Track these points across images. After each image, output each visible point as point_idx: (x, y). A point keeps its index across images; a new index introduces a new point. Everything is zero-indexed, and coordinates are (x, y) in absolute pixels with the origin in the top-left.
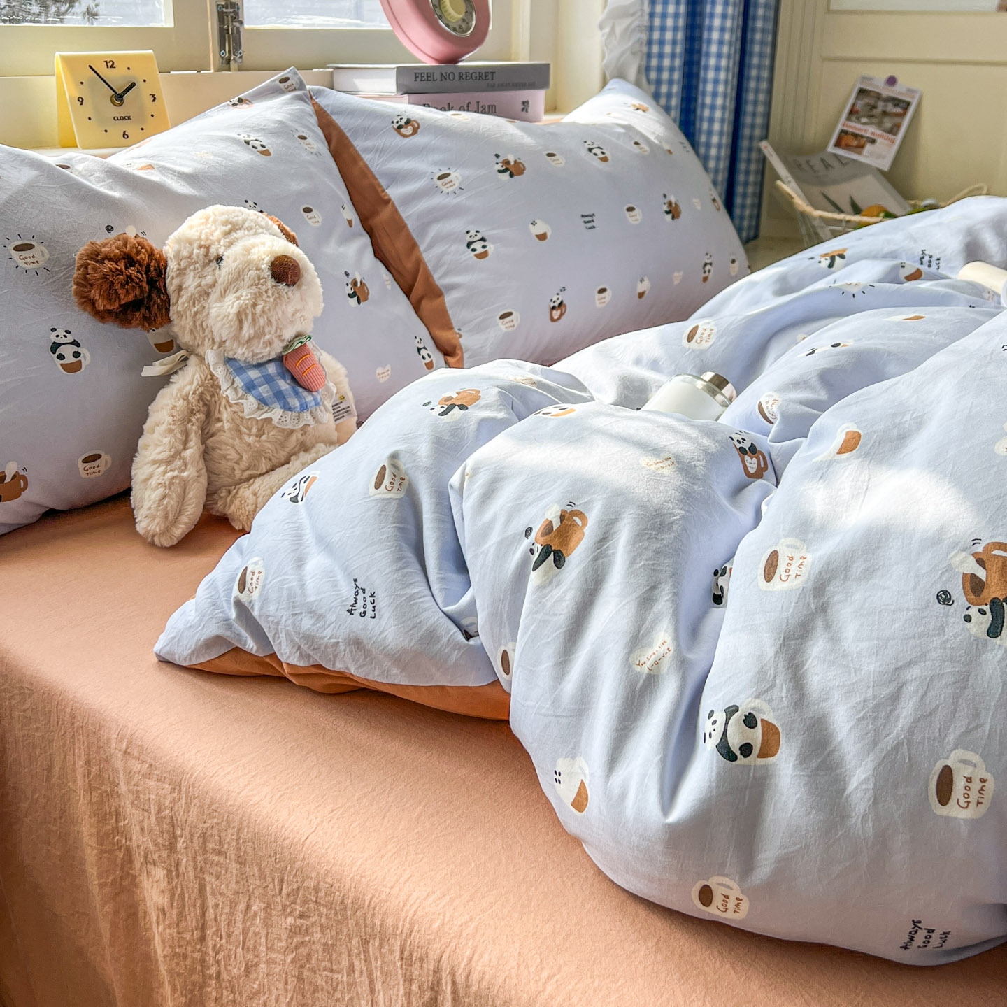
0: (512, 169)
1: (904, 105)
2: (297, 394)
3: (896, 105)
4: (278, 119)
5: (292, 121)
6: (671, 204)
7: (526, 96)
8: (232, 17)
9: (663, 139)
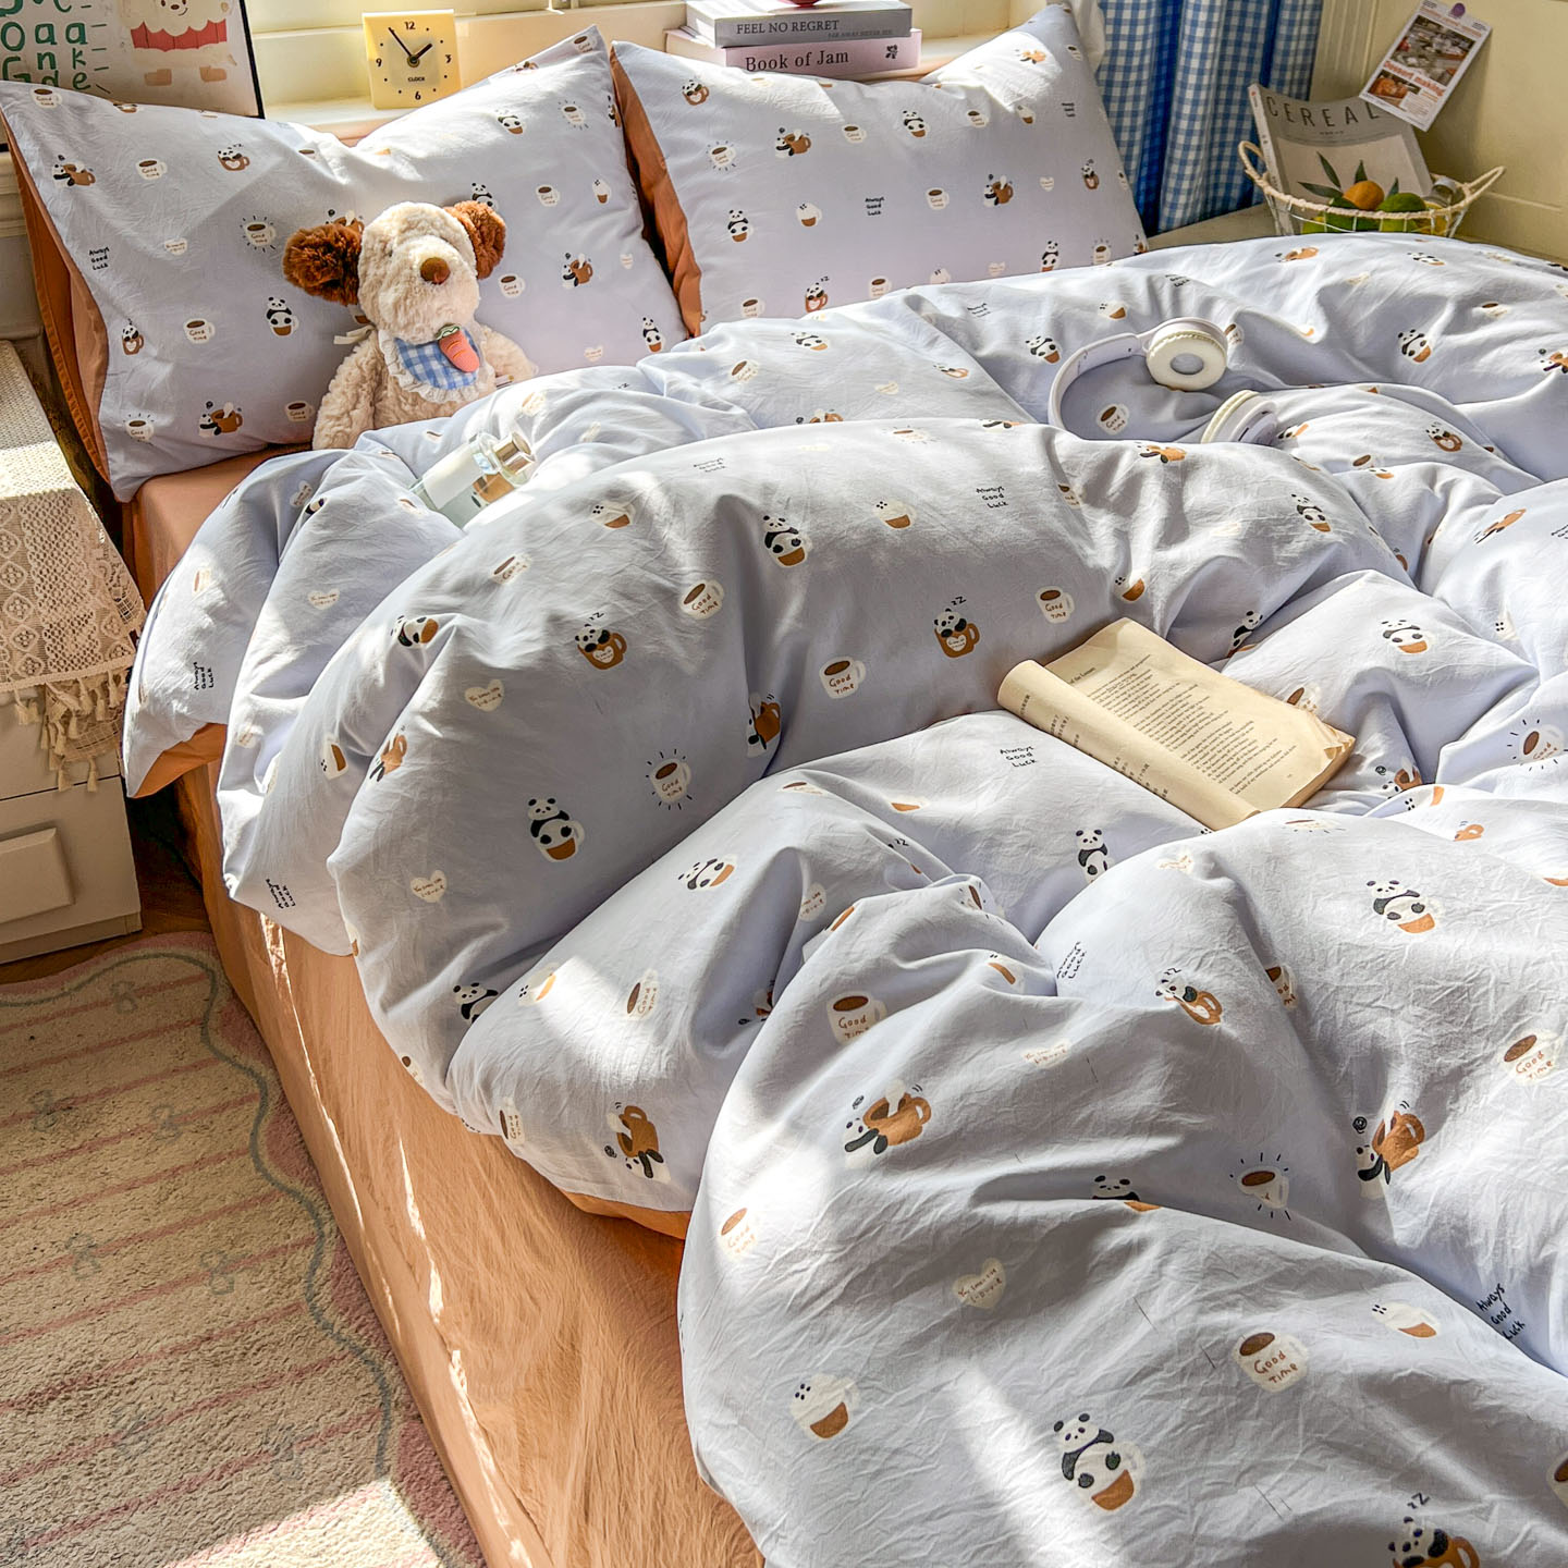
0: (794, 146)
1: (1467, 45)
2: (447, 374)
3: (1455, 44)
4: (550, 89)
5: (566, 90)
6: (998, 186)
7: (893, 41)
9: (1030, 104)
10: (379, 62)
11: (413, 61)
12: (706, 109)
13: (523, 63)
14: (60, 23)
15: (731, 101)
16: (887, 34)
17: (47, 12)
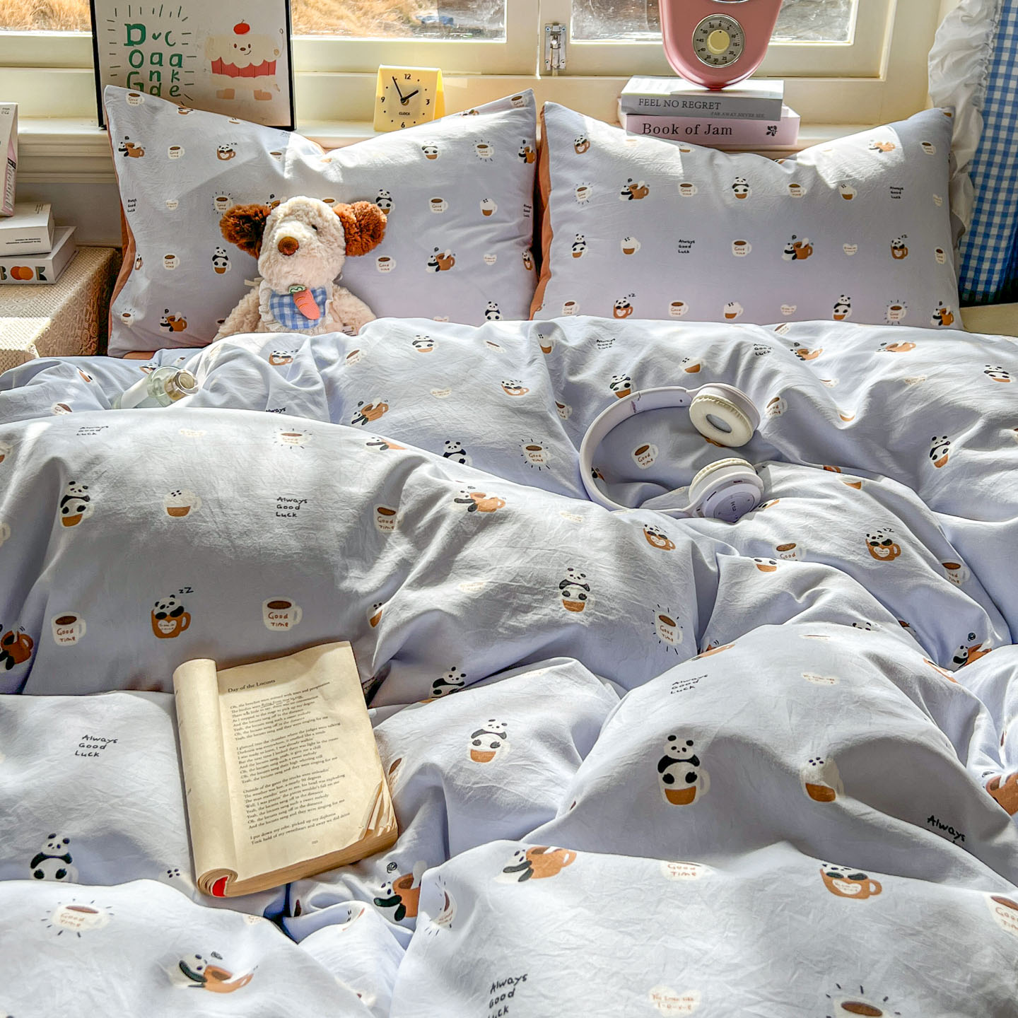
0: (633, 193)
4: (472, 131)
5: (485, 133)
6: (799, 245)
7: (772, 123)
8: (556, 36)
9: (855, 183)
10: (383, 100)
11: (404, 100)
12: (584, 158)
13: (470, 110)
14: (167, 52)
15: (603, 155)
16: (761, 117)
17: (160, 45)
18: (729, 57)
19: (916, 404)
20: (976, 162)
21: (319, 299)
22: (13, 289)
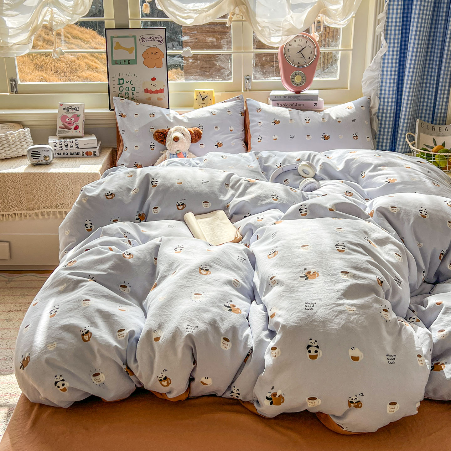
0: (276, 123)
4: (225, 106)
5: (229, 107)
6: (326, 136)
7: (316, 102)
8: (248, 79)
9: (341, 118)
10: (196, 99)
11: (203, 99)
12: (260, 113)
13: (224, 101)
14: (131, 87)
15: (266, 112)
16: (312, 100)
17: (129, 85)
18: (302, 83)
19: (356, 164)
20: (379, 113)
21: (184, 155)
22: (86, 158)
